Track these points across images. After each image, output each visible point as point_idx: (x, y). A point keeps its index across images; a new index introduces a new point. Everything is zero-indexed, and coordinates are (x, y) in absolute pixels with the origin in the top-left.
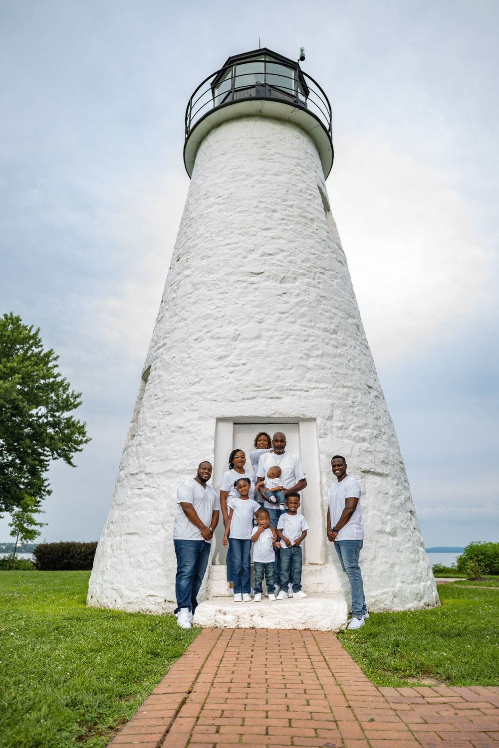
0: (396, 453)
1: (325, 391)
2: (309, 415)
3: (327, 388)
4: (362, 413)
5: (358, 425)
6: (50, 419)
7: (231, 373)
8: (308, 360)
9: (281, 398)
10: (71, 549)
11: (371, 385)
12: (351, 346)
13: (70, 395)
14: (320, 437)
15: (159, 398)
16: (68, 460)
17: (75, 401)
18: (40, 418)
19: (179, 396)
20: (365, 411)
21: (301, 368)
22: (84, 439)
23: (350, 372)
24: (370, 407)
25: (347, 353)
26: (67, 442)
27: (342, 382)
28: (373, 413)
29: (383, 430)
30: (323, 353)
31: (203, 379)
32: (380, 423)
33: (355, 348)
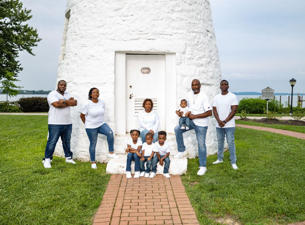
0: (218, 71)
1: (182, 35)
2: (172, 51)
3: (183, 33)
4: (202, 48)
5: (199, 57)
6: (14, 26)
7: (124, 21)
8: (172, 14)
9: (155, 39)
10: (39, 101)
11: (209, 30)
12: (199, 4)
13: (24, 11)
14: (178, 65)
15: (77, 35)
16: (30, 51)
17: (28, 15)
18: (7, 25)
19: (90, 34)
20: (204, 47)
21: (168, 19)
22: (37, 39)
23: (198, 22)
24: (207, 44)
25: (197, 9)
26: (27, 41)
27: (192, 29)
28: (208, 48)
29: (213, 58)
30: (182, 9)
31: (105, 24)
32: (212, 54)
33: (201, 5)
